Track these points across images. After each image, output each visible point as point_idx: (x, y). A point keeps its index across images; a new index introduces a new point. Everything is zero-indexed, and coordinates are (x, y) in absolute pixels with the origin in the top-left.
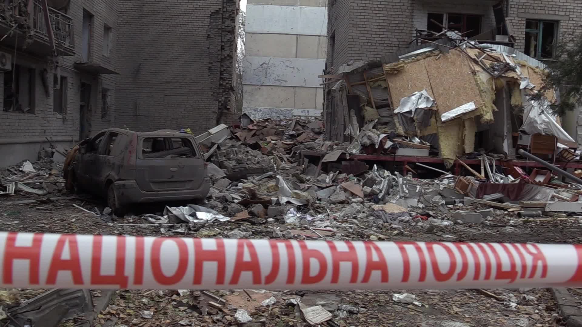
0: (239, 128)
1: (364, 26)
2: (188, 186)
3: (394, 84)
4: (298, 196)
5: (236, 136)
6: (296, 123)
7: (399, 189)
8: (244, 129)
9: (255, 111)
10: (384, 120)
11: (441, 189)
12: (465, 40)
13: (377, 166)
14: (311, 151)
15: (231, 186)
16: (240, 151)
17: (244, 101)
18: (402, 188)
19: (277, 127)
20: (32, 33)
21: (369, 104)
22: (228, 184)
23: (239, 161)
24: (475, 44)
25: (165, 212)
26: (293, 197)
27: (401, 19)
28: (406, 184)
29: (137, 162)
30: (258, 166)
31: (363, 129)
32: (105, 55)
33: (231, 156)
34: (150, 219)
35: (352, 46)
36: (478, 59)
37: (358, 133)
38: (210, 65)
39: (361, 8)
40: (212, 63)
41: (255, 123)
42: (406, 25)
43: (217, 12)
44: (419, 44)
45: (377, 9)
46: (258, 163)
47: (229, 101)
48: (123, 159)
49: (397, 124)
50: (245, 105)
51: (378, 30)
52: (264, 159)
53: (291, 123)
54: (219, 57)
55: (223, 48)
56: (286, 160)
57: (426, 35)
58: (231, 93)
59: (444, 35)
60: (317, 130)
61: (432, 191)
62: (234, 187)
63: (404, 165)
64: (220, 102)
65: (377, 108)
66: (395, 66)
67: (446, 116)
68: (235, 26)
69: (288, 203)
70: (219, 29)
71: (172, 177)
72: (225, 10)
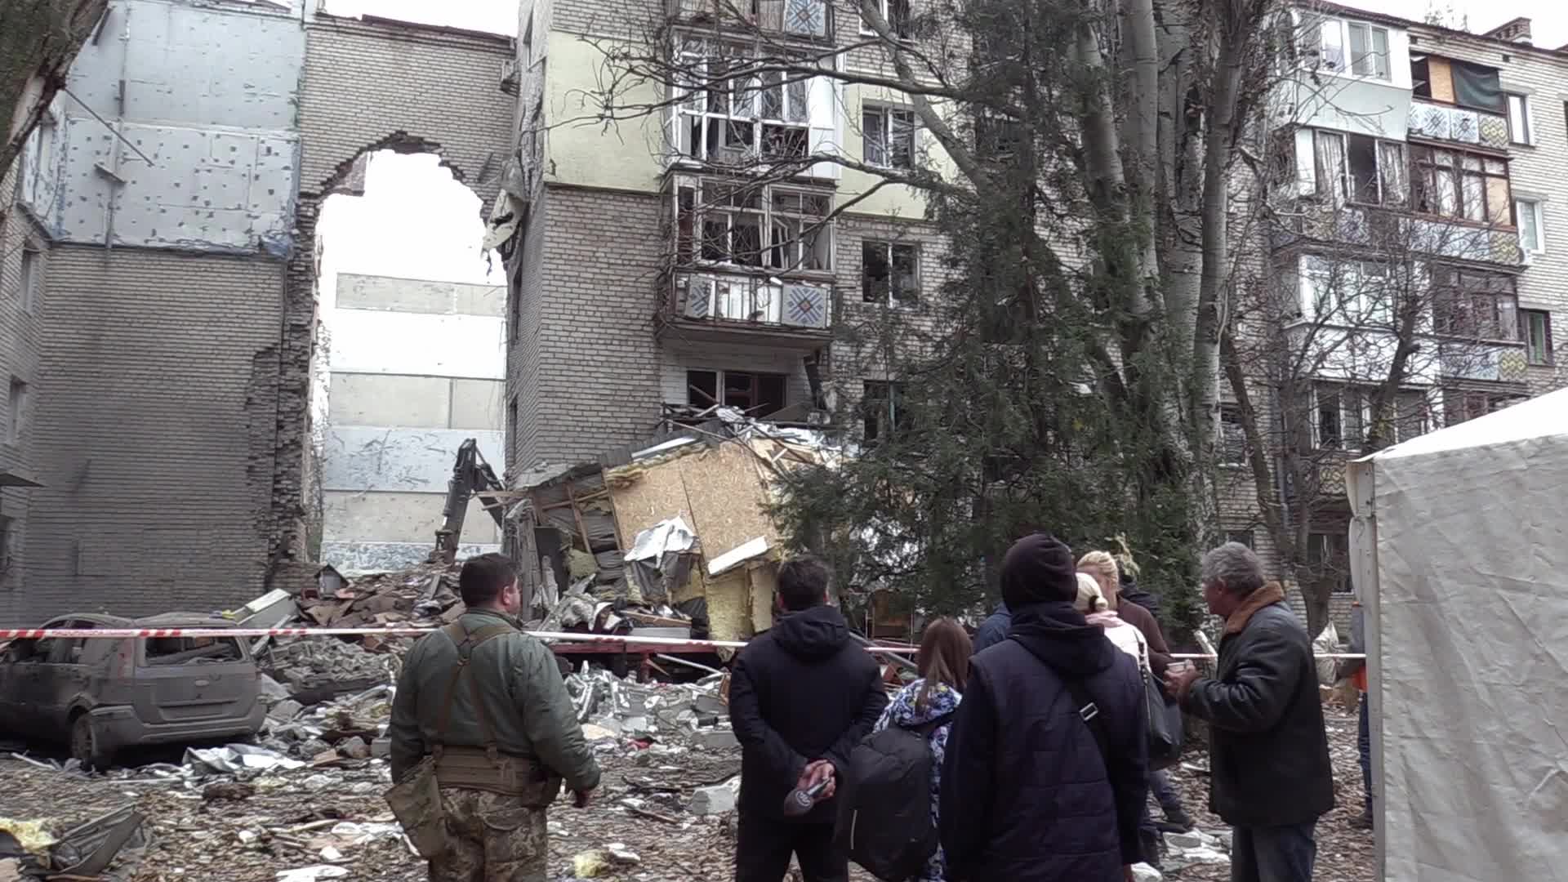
0: (315, 597)
1: (568, 395)
2: (228, 711)
3: (625, 507)
5: (310, 615)
6: (440, 582)
7: (614, 701)
8: (326, 599)
9: (353, 551)
10: (607, 575)
11: (694, 698)
12: (749, 424)
13: (590, 664)
15: (304, 714)
16: (320, 647)
17: (326, 530)
18: (618, 699)
19: (399, 592)
21: (578, 543)
22: (295, 711)
23: (317, 668)
24: (770, 430)
25: (184, 759)
27: (637, 383)
28: (624, 693)
29: (137, 672)
30: (356, 675)
31: (566, 593)
32: (8, 442)
33: (301, 658)
34: (158, 772)
35: (545, 434)
36: (772, 457)
37: (557, 602)
38: (252, 463)
39: (562, 361)
40: (255, 458)
41: (352, 585)
42: (648, 394)
43: (269, 351)
44: (670, 430)
45: (592, 363)
46: (357, 669)
47: (294, 537)
48: (108, 669)
49: (631, 583)
50: (328, 537)
51: (593, 402)
52: (371, 660)
53: (429, 585)
54: (272, 445)
55: (280, 426)
57: (682, 414)
58: (297, 520)
59: (712, 415)
61: (680, 703)
62: (308, 716)
63: (643, 659)
64: (272, 541)
65: (595, 551)
66: (625, 471)
67: (716, 566)
68: (308, 379)
70: (274, 386)
71: (199, 697)
72: (286, 346)
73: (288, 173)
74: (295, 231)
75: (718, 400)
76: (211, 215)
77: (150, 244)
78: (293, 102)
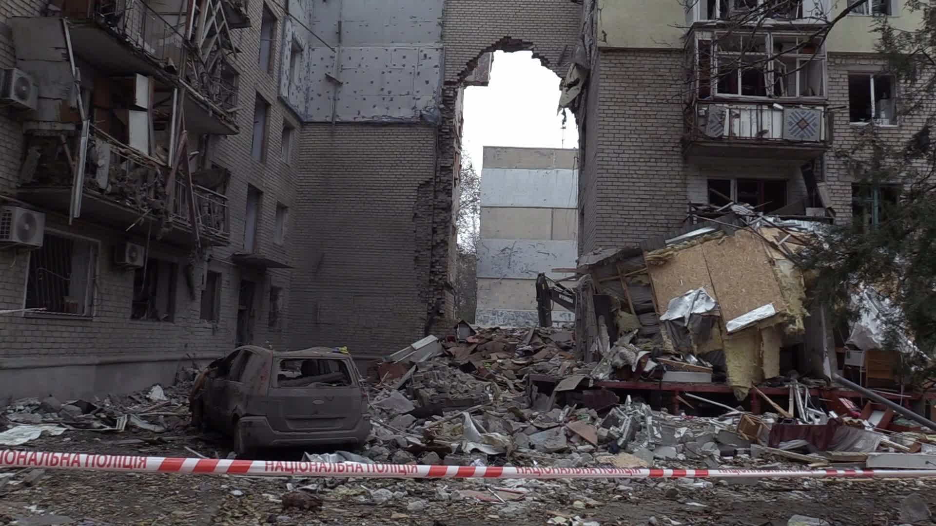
0: (454, 341)
1: (618, 200)
3: (661, 280)
4: (491, 442)
5: (449, 352)
6: (534, 333)
7: (647, 432)
8: (461, 342)
9: (494, 314)
10: (648, 330)
11: (717, 432)
12: (758, 217)
13: (632, 398)
14: (543, 375)
15: (415, 426)
16: (444, 375)
17: (479, 301)
18: (652, 431)
19: (507, 340)
20: (171, 219)
21: (625, 307)
22: (410, 422)
23: (440, 390)
24: (775, 221)
26: (484, 443)
27: (669, 189)
28: (657, 426)
29: (270, 391)
30: (466, 396)
31: (616, 343)
32: (278, 242)
33: (431, 381)
35: (602, 228)
36: (778, 242)
37: (608, 349)
38: (417, 254)
39: (613, 175)
40: (419, 252)
41: (478, 334)
42: (677, 197)
43: (427, 183)
44: (695, 222)
45: (635, 176)
46: (466, 391)
47: (443, 303)
48: (253, 387)
49: (665, 337)
50: (480, 306)
51: (637, 204)
52: (477, 386)
53: (527, 335)
54: (430, 243)
55: (434, 231)
56: (512, 387)
57: (705, 210)
58: (446, 292)
59: (729, 210)
60: (564, 344)
61: (705, 436)
62: (419, 427)
63: (675, 396)
64: (430, 304)
65: (638, 313)
66: (660, 254)
67: (734, 324)
68: (452, 201)
69: (475, 451)
70: (430, 206)
71: (316, 413)
72: (438, 180)
73: (437, 70)
74: (442, 106)
75: (732, 198)
76: (392, 100)
77: (357, 120)
78: (440, 24)
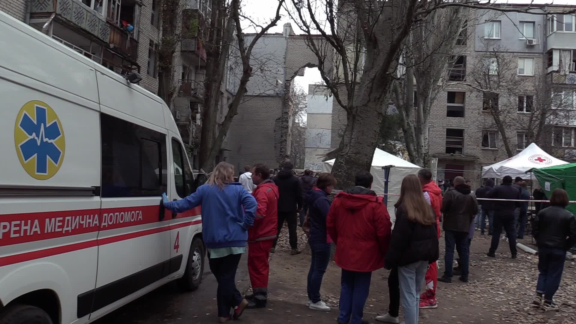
38: (275, 145)
43: (279, 119)
50: (306, 161)
54: (280, 141)
55: (282, 136)
64: (280, 163)
68: (288, 125)
70: (280, 127)
72: (283, 117)
73: (283, 76)
74: (285, 90)
76: (266, 87)
77: (253, 95)
78: (284, 58)
